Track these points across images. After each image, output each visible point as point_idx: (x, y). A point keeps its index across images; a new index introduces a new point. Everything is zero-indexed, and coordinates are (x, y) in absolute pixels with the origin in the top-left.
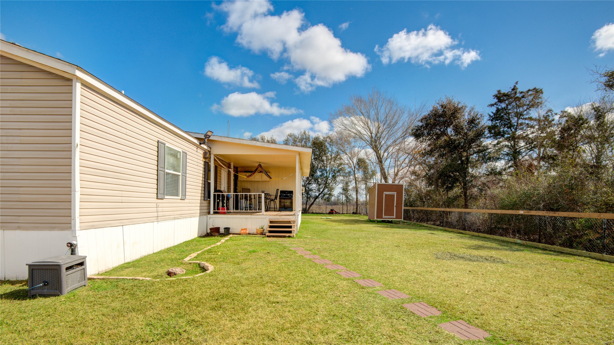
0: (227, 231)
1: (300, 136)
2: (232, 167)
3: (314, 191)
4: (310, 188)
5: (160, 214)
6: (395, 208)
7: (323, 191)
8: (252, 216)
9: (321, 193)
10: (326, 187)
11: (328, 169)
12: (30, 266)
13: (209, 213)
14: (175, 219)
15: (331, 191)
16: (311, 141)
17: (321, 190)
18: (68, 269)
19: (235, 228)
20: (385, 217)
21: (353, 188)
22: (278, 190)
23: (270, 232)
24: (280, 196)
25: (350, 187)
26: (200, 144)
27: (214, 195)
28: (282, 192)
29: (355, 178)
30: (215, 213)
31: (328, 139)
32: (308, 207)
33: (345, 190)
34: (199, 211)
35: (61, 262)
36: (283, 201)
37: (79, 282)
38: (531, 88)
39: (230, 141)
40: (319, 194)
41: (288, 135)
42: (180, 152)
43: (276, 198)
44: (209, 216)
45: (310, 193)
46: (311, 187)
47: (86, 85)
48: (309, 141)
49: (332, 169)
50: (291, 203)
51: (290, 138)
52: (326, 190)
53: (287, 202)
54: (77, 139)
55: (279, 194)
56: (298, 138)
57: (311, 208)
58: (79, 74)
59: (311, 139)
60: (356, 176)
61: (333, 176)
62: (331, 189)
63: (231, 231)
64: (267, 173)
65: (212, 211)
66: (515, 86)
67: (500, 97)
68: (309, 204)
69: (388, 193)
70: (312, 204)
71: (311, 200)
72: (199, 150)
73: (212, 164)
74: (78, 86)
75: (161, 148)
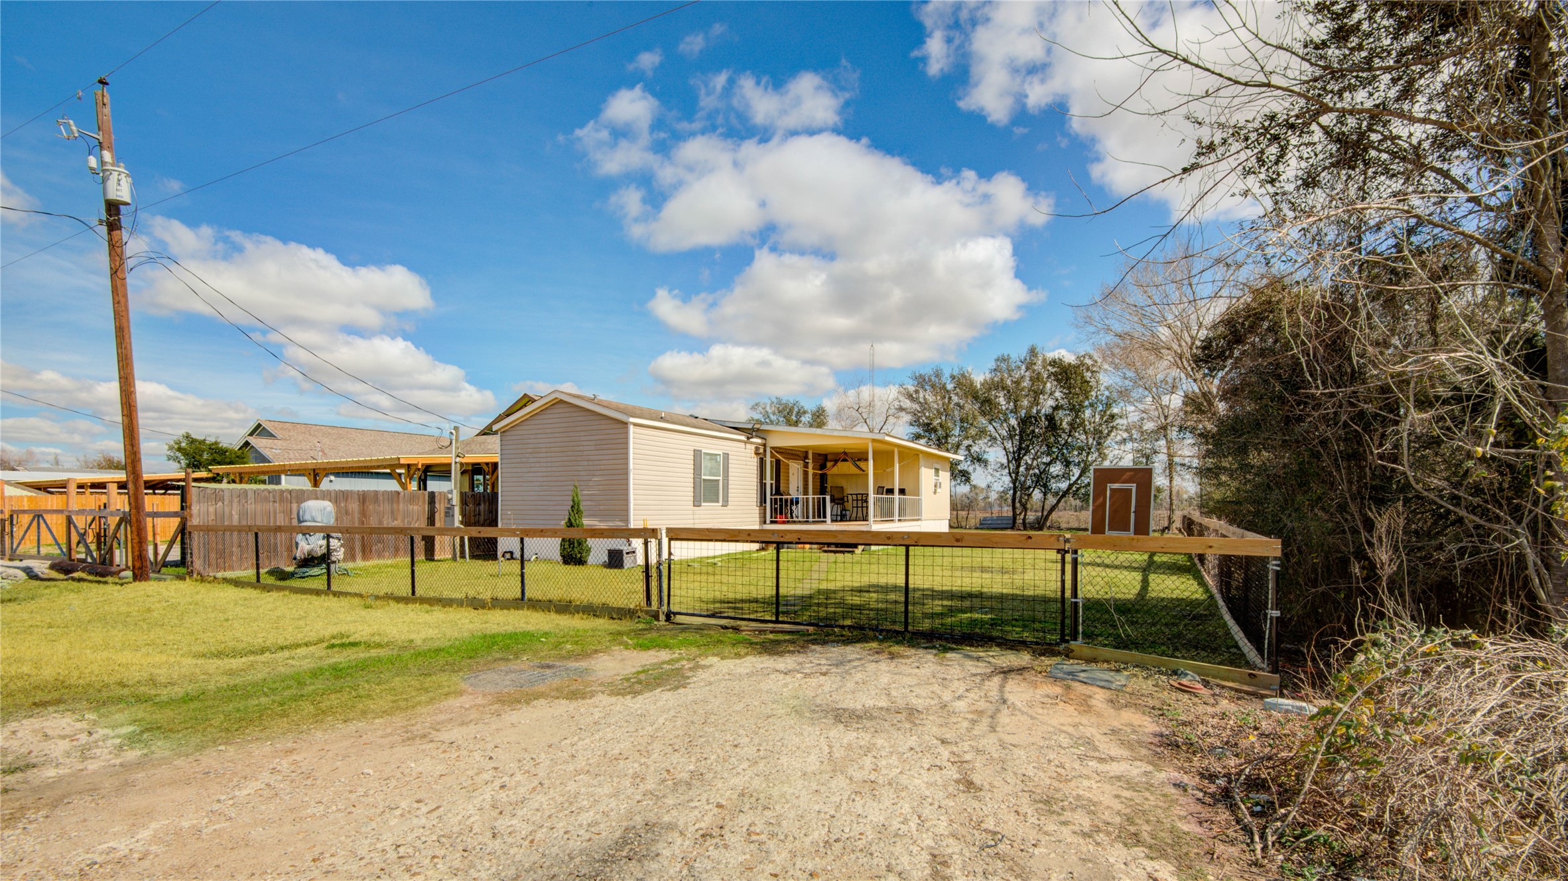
2: (810, 456)
3: (1057, 479)
5: (695, 521)
6: (1133, 515)
12: (608, 550)
13: (765, 522)
18: (627, 553)
20: (1110, 534)
26: (748, 438)
30: (773, 522)
34: (749, 520)
37: (633, 564)
39: (786, 431)
42: (720, 456)
44: (763, 526)
47: (634, 424)
54: (631, 466)
58: (632, 420)
64: (856, 463)
65: (768, 518)
68: (1047, 507)
69: (1116, 486)
70: (1053, 508)
71: (1052, 500)
72: (748, 446)
73: (768, 459)
74: (631, 427)
75: (697, 454)
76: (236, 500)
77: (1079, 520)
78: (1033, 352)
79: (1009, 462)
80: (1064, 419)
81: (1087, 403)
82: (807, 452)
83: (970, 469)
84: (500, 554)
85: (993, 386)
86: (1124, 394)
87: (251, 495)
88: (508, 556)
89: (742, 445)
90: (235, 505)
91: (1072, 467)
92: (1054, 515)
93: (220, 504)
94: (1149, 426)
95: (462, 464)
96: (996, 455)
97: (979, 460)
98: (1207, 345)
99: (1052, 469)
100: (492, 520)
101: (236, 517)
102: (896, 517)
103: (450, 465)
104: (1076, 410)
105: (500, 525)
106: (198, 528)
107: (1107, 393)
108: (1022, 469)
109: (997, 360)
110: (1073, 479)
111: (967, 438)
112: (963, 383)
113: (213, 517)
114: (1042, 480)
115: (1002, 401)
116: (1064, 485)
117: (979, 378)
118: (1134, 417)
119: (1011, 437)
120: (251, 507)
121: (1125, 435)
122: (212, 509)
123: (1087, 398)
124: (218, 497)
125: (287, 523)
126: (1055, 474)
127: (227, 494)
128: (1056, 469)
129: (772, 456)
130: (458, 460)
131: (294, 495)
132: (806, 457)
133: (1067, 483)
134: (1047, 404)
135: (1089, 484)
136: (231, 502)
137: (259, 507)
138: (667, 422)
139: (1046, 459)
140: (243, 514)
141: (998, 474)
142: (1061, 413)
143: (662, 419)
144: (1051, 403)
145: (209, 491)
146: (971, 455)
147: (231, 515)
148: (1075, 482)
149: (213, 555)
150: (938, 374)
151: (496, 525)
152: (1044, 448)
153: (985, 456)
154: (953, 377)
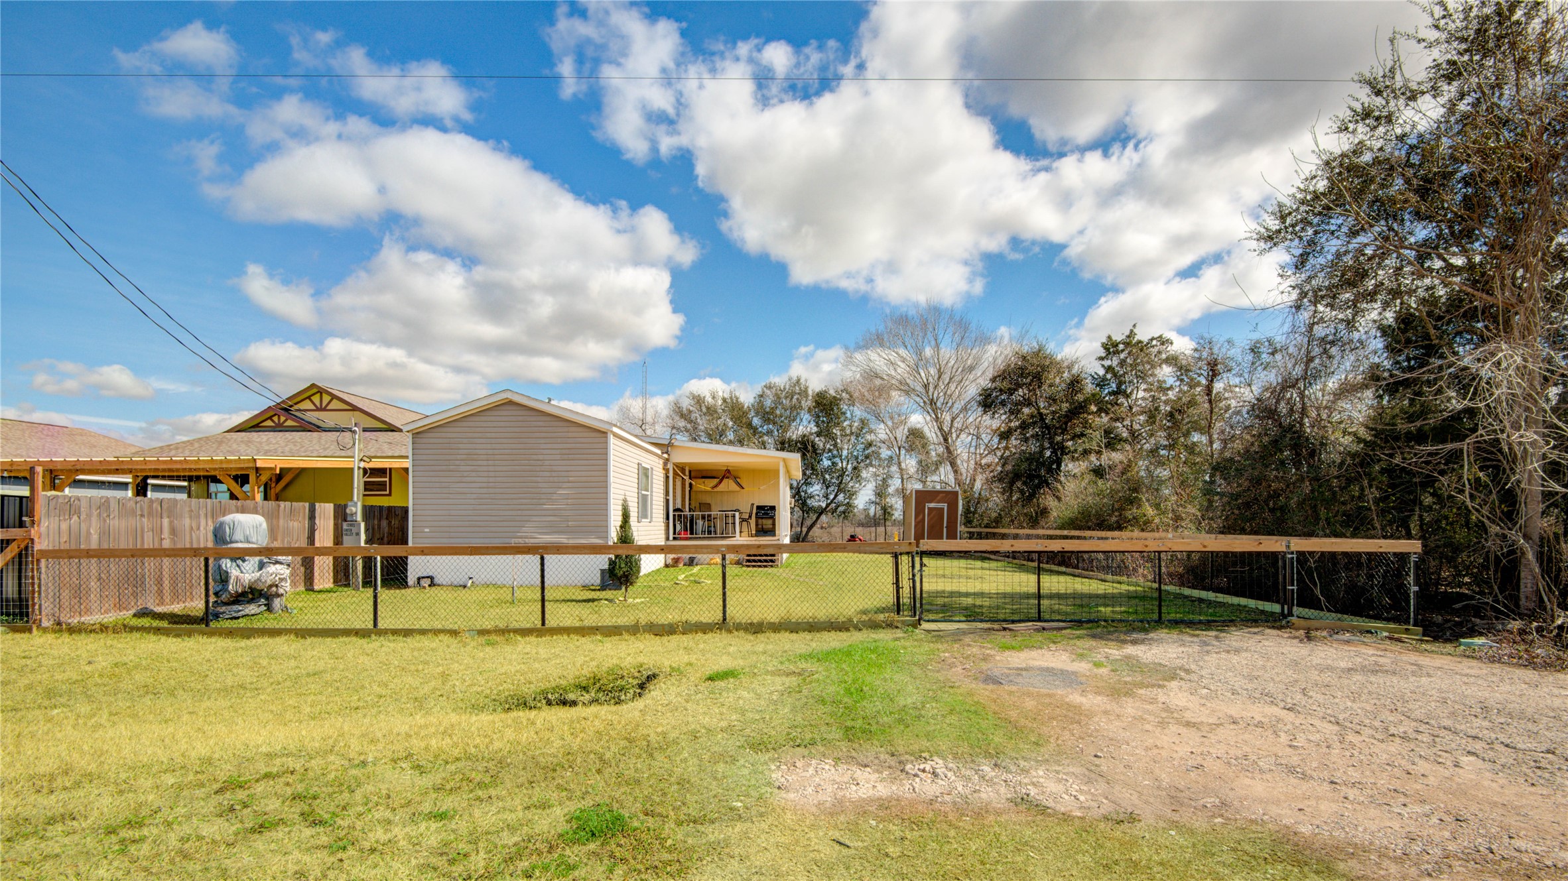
0: (691, 561)
1: (787, 387)
3: (817, 497)
4: (809, 492)
5: (638, 538)
6: (945, 530)
7: (834, 498)
9: (832, 502)
10: (840, 490)
11: (845, 453)
15: (850, 499)
16: (810, 398)
17: (832, 497)
19: (701, 558)
21: (897, 490)
22: (753, 504)
23: (748, 561)
24: (757, 514)
25: (891, 490)
26: (662, 454)
27: (674, 515)
28: (759, 508)
29: (901, 469)
30: (675, 539)
31: (844, 394)
32: (804, 530)
33: (880, 493)
34: (663, 536)
36: (760, 521)
38: (1156, 336)
39: (695, 447)
40: (828, 505)
41: (765, 386)
42: (649, 469)
43: (750, 517)
45: (809, 502)
46: (811, 490)
48: (807, 396)
49: (851, 453)
50: (774, 524)
51: (768, 392)
52: (841, 497)
53: (767, 523)
55: (755, 511)
56: (785, 389)
57: (811, 533)
59: (810, 393)
60: (903, 465)
61: (855, 468)
62: (851, 494)
63: (696, 561)
64: (736, 479)
65: (671, 535)
66: (1132, 331)
67: (1111, 348)
69: (932, 505)
76: (95, 513)
84: (411, 580)
87: (113, 505)
88: (426, 582)
90: (94, 520)
93: (75, 518)
95: (365, 470)
100: (401, 538)
101: (95, 537)
103: (352, 470)
105: (410, 544)
106: (46, 554)
113: (65, 538)
120: (115, 523)
122: (64, 526)
124: (71, 508)
125: (157, 546)
127: (84, 504)
130: (362, 465)
131: (165, 506)
136: (89, 516)
137: (123, 524)
140: (105, 533)
145: (60, 500)
147: (89, 534)
149: (65, 594)
151: (406, 543)
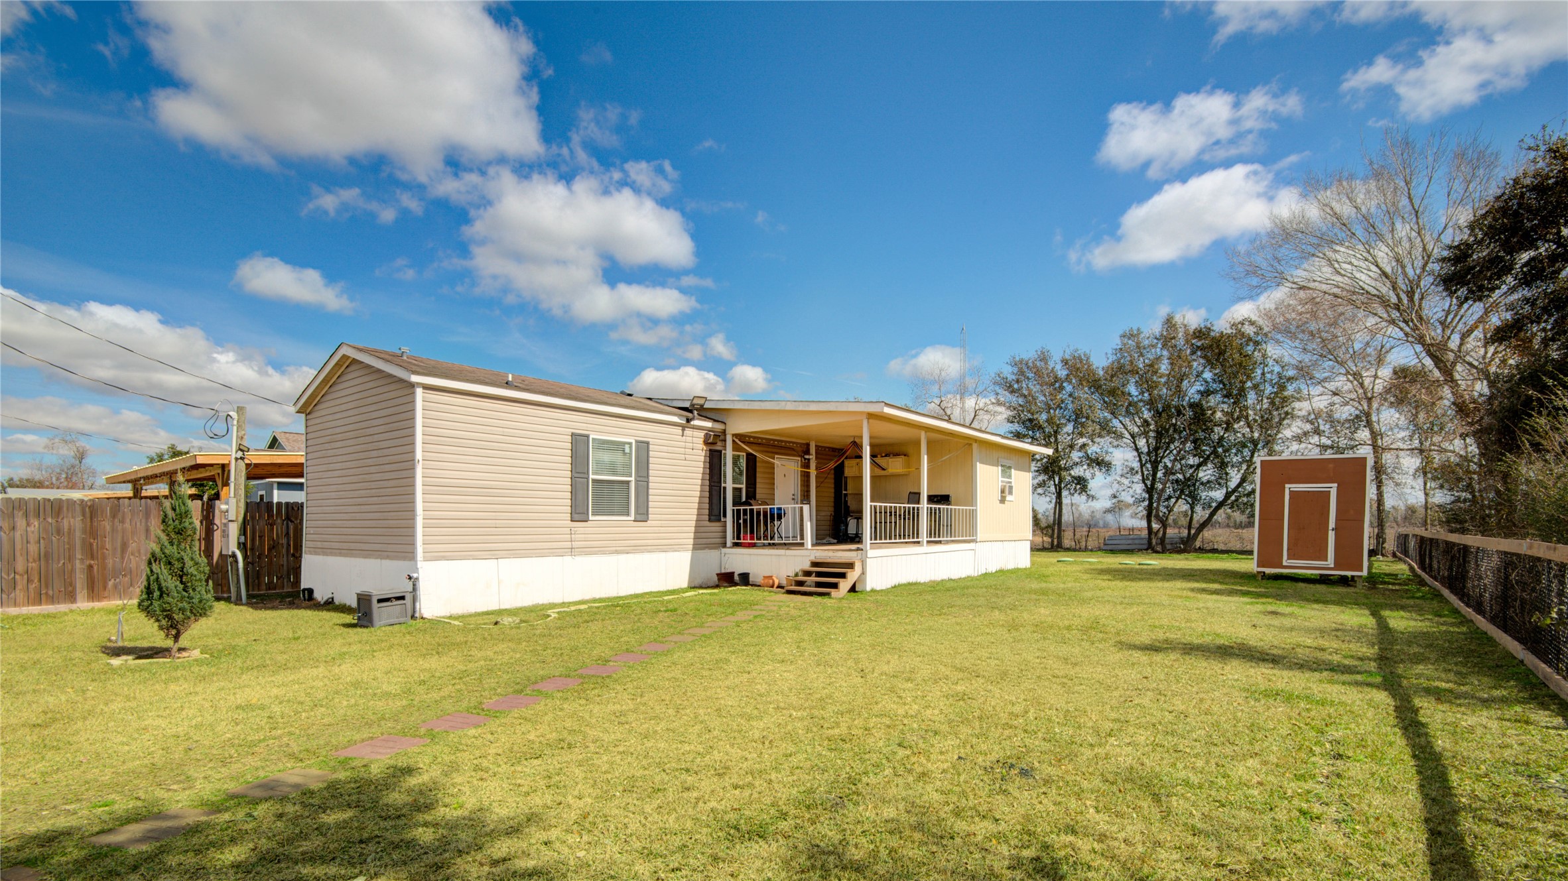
0: (745, 579)
2: (813, 450)
5: (575, 544)
6: (1331, 536)
8: (788, 552)
12: (358, 594)
13: (724, 545)
14: (617, 552)
18: (380, 601)
19: (757, 574)
20: (1290, 565)
26: (688, 421)
27: (734, 511)
30: (736, 545)
32: (1193, 533)
34: (691, 541)
35: (374, 592)
37: (397, 618)
39: (746, 407)
42: (630, 444)
44: (724, 550)
47: (427, 387)
54: (419, 455)
58: (415, 378)
63: (751, 579)
65: (730, 540)
68: (1195, 524)
69: (1301, 487)
70: (1203, 525)
71: (1201, 514)
72: (688, 432)
73: (729, 453)
74: (419, 392)
75: (579, 443)
77: (1241, 539)
78: (1169, 322)
79: (1142, 466)
80: (1219, 408)
81: (1249, 384)
82: (808, 445)
83: (1088, 475)
85: (1119, 370)
86: (1304, 372)
89: (679, 430)
91: (1229, 470)
92: (1207, 534)
94: (1345, 412)
96: (1123, 456)
97: (1100, 463)
98: (1460, 254)
99: (1201, 474)
102: (924, 537)
104: (1236, 396)
107: (1277, 369)
108: (1160, 474)
109: (1123, 336)
110: (1233, 484)
111: (1081, 435)
112: (1078, 369)
114: (1188, 488)
115: (1132, 389)
116: (1219, 495)
117: (1100, 361)
118: (1321, 403)
119: (1145, 434)
121: (1308, 427)
123: (1249, 377)
126: (1204, 480)
128: (1206, 473)
129: (736, 447)
132: (807, 452)
133: (1224, 491)
134: (1193, 391)
135: (1253, 491)
138: (517, 388)
139: (1192, 461)
141: (1126, 482)
142: (1213, 400)
143: (508, 385)
144: (1199, 386)
146: (1088, 457)
148: (1234, 491)
150: (1044, 358)
152: (1189, 446)
153: (1107, 458)
154: (1065, 362)
